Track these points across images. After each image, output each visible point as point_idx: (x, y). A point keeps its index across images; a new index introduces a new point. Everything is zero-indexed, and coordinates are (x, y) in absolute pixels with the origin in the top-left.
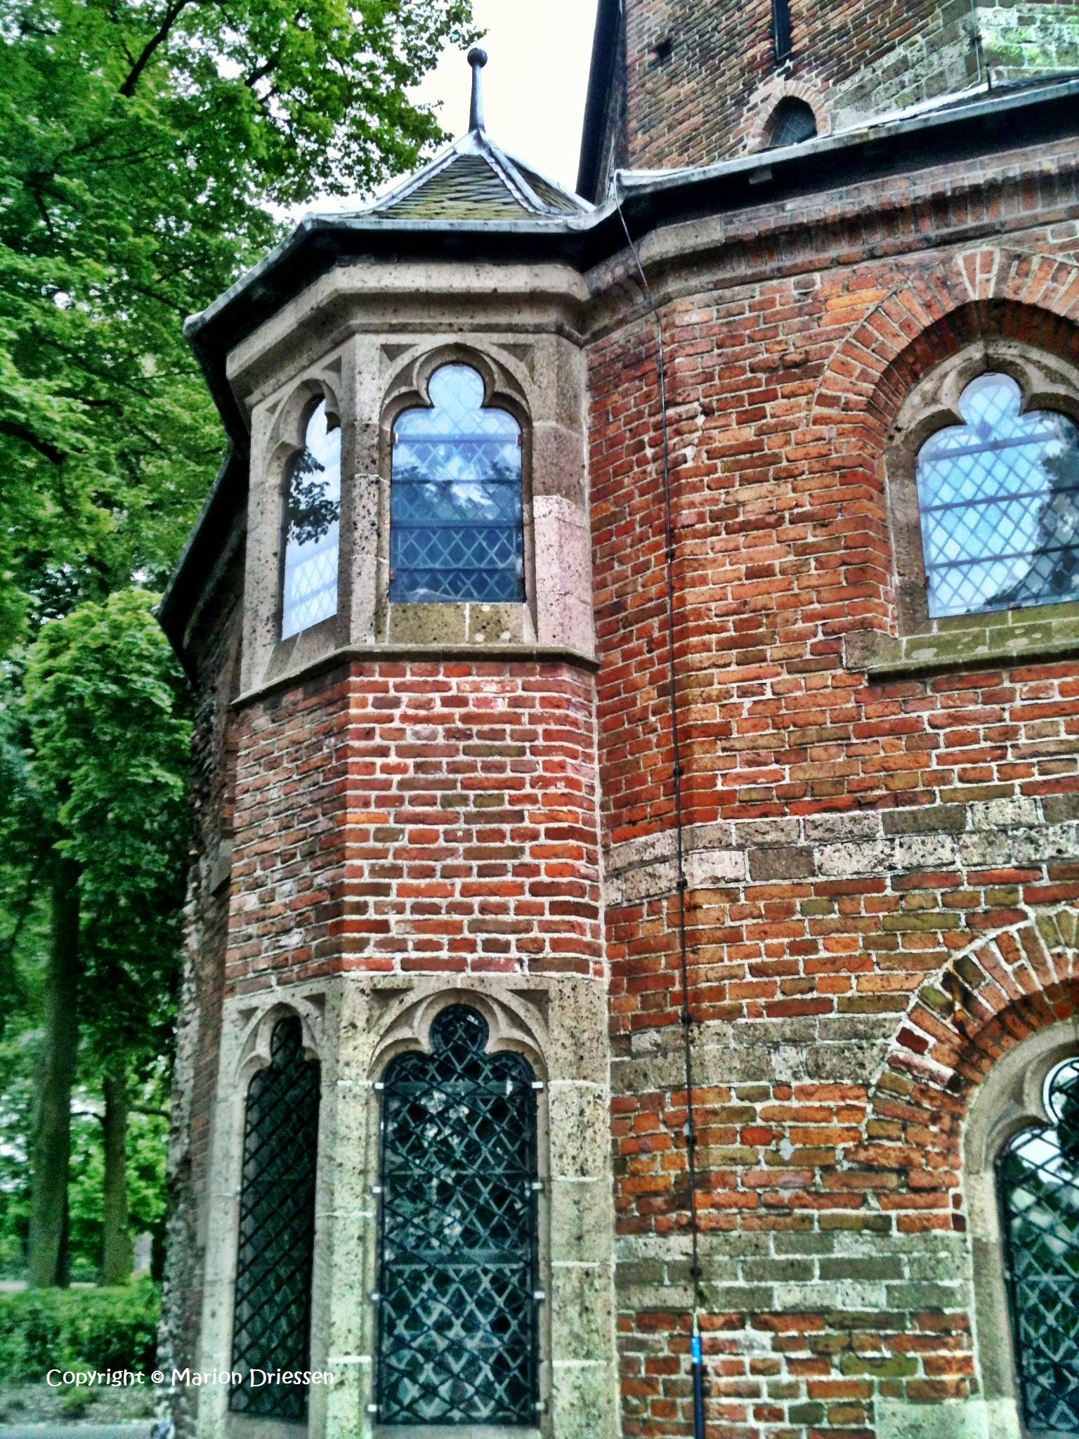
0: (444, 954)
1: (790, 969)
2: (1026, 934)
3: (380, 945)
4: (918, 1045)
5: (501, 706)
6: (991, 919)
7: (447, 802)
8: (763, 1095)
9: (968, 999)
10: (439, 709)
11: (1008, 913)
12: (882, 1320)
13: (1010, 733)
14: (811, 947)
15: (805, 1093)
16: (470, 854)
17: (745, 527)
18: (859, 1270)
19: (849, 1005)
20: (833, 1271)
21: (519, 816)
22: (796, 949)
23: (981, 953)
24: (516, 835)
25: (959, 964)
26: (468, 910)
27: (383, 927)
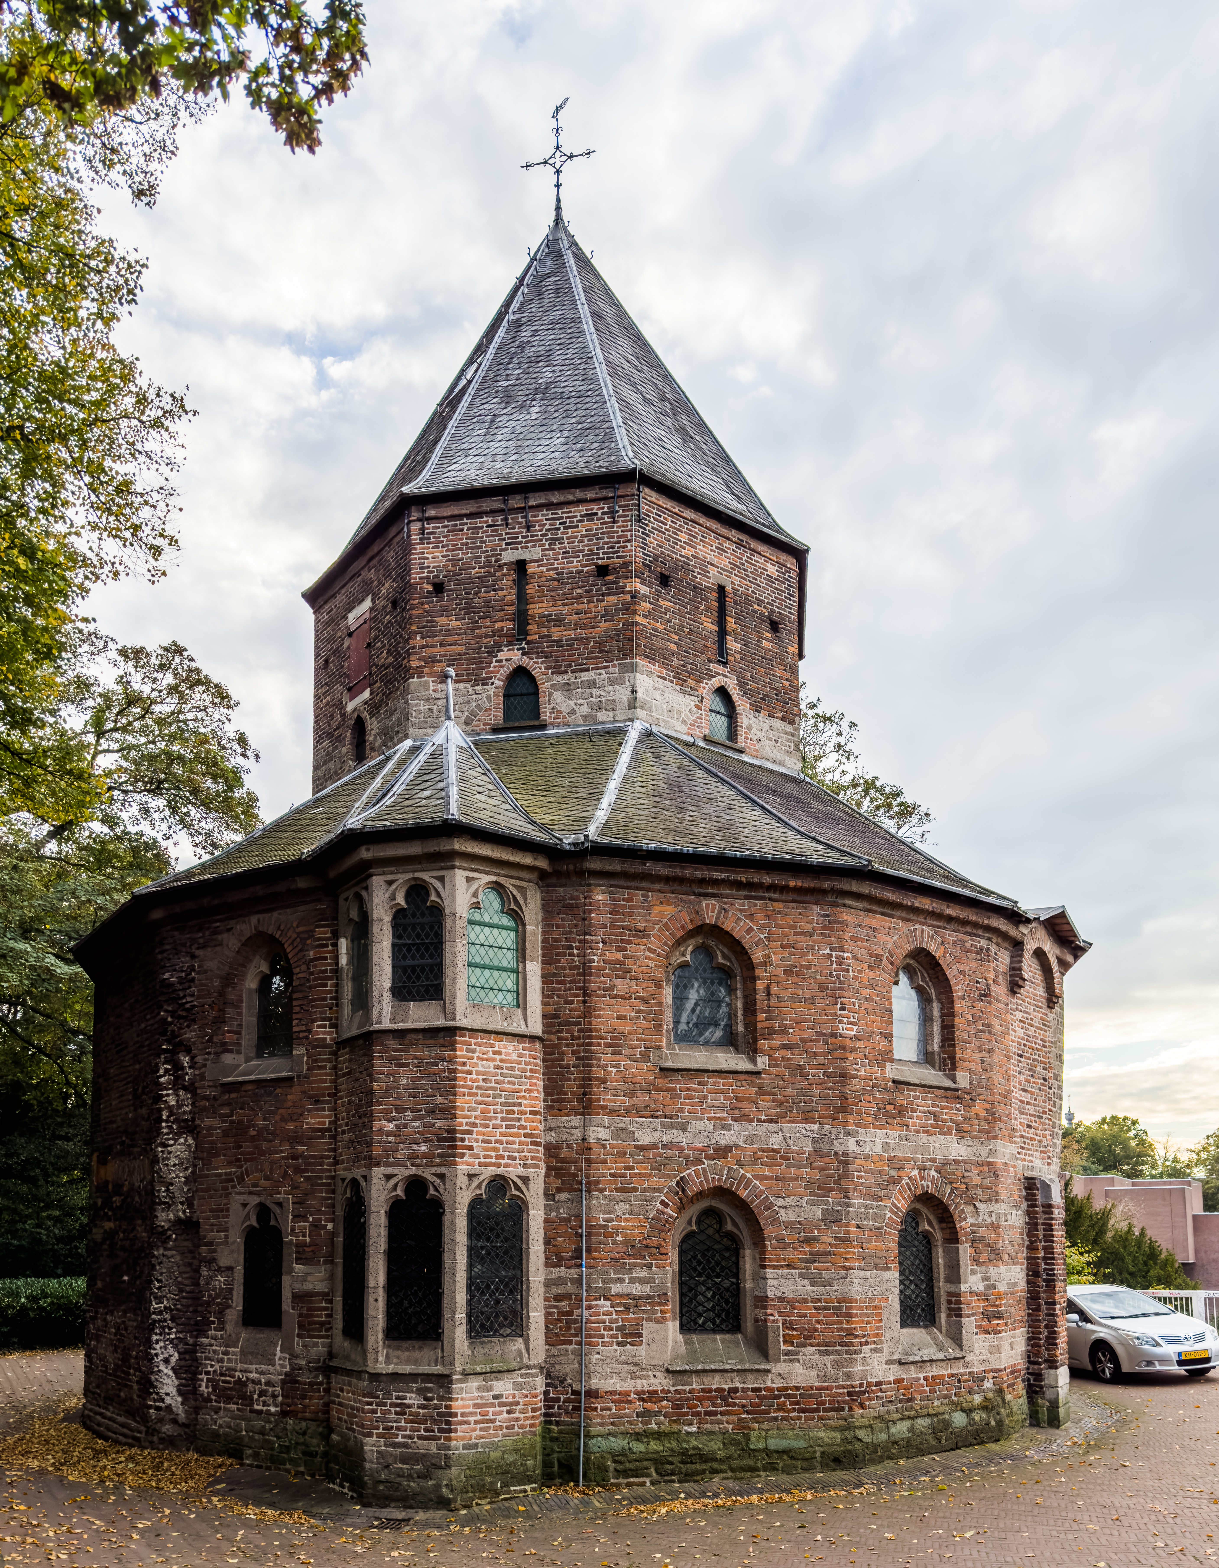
0: (493, 1160)
1: (624, 1176)
2: (704, 1169)
3: (471, 1155)
4: (666, 1205)
5: (514, 1057)
6: (693, 1163)
7: (494, 1097)
8: (612, 1220)
9: (684, 1191)
10: (491, 1056)
11: (699, 1162)
12: (648, 1297)
13: (705, 1097)
14: (631, 1168)
15: (627, 1220)
16: (503, 1119)
17: (616, 997)
18: (641, 1281)
19: (645, 1190)
20: (631, 1281)
21: (520, 1105)
22: (627, 1168)
23: (689, 1175)
24: (519, 1112)
25: (682, 1178)
26: (501, 1143)
27: (471, 1148)
